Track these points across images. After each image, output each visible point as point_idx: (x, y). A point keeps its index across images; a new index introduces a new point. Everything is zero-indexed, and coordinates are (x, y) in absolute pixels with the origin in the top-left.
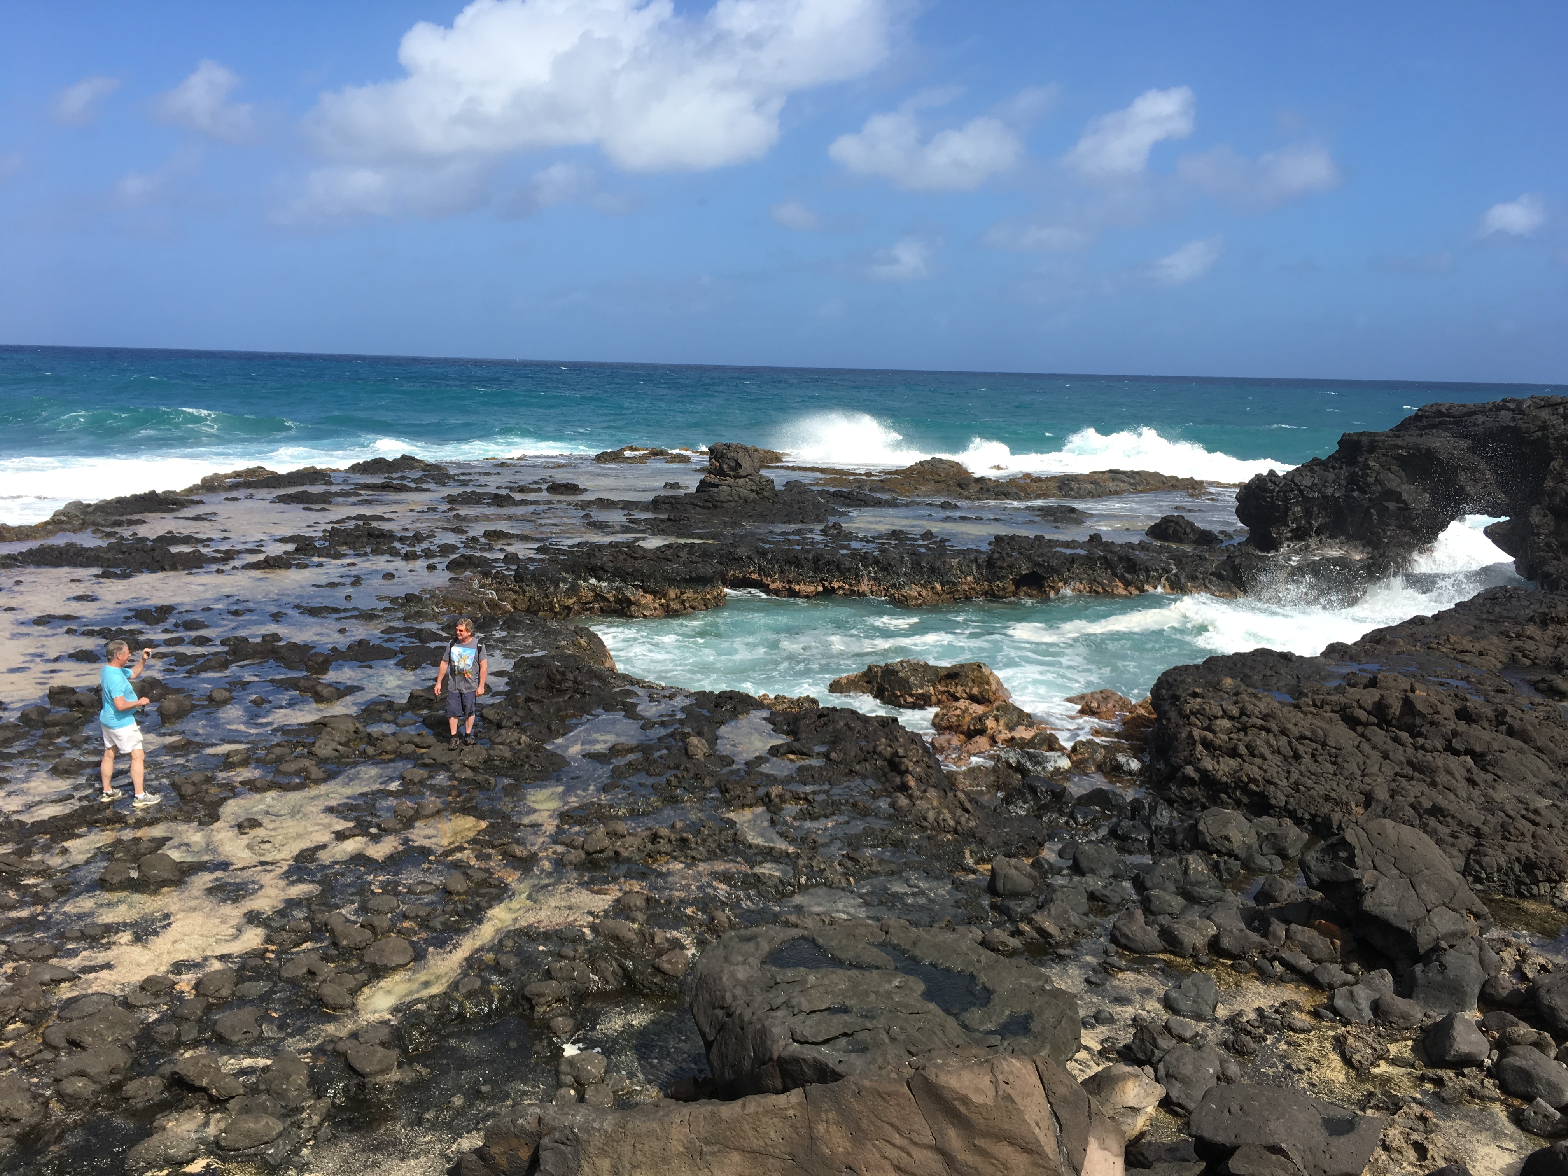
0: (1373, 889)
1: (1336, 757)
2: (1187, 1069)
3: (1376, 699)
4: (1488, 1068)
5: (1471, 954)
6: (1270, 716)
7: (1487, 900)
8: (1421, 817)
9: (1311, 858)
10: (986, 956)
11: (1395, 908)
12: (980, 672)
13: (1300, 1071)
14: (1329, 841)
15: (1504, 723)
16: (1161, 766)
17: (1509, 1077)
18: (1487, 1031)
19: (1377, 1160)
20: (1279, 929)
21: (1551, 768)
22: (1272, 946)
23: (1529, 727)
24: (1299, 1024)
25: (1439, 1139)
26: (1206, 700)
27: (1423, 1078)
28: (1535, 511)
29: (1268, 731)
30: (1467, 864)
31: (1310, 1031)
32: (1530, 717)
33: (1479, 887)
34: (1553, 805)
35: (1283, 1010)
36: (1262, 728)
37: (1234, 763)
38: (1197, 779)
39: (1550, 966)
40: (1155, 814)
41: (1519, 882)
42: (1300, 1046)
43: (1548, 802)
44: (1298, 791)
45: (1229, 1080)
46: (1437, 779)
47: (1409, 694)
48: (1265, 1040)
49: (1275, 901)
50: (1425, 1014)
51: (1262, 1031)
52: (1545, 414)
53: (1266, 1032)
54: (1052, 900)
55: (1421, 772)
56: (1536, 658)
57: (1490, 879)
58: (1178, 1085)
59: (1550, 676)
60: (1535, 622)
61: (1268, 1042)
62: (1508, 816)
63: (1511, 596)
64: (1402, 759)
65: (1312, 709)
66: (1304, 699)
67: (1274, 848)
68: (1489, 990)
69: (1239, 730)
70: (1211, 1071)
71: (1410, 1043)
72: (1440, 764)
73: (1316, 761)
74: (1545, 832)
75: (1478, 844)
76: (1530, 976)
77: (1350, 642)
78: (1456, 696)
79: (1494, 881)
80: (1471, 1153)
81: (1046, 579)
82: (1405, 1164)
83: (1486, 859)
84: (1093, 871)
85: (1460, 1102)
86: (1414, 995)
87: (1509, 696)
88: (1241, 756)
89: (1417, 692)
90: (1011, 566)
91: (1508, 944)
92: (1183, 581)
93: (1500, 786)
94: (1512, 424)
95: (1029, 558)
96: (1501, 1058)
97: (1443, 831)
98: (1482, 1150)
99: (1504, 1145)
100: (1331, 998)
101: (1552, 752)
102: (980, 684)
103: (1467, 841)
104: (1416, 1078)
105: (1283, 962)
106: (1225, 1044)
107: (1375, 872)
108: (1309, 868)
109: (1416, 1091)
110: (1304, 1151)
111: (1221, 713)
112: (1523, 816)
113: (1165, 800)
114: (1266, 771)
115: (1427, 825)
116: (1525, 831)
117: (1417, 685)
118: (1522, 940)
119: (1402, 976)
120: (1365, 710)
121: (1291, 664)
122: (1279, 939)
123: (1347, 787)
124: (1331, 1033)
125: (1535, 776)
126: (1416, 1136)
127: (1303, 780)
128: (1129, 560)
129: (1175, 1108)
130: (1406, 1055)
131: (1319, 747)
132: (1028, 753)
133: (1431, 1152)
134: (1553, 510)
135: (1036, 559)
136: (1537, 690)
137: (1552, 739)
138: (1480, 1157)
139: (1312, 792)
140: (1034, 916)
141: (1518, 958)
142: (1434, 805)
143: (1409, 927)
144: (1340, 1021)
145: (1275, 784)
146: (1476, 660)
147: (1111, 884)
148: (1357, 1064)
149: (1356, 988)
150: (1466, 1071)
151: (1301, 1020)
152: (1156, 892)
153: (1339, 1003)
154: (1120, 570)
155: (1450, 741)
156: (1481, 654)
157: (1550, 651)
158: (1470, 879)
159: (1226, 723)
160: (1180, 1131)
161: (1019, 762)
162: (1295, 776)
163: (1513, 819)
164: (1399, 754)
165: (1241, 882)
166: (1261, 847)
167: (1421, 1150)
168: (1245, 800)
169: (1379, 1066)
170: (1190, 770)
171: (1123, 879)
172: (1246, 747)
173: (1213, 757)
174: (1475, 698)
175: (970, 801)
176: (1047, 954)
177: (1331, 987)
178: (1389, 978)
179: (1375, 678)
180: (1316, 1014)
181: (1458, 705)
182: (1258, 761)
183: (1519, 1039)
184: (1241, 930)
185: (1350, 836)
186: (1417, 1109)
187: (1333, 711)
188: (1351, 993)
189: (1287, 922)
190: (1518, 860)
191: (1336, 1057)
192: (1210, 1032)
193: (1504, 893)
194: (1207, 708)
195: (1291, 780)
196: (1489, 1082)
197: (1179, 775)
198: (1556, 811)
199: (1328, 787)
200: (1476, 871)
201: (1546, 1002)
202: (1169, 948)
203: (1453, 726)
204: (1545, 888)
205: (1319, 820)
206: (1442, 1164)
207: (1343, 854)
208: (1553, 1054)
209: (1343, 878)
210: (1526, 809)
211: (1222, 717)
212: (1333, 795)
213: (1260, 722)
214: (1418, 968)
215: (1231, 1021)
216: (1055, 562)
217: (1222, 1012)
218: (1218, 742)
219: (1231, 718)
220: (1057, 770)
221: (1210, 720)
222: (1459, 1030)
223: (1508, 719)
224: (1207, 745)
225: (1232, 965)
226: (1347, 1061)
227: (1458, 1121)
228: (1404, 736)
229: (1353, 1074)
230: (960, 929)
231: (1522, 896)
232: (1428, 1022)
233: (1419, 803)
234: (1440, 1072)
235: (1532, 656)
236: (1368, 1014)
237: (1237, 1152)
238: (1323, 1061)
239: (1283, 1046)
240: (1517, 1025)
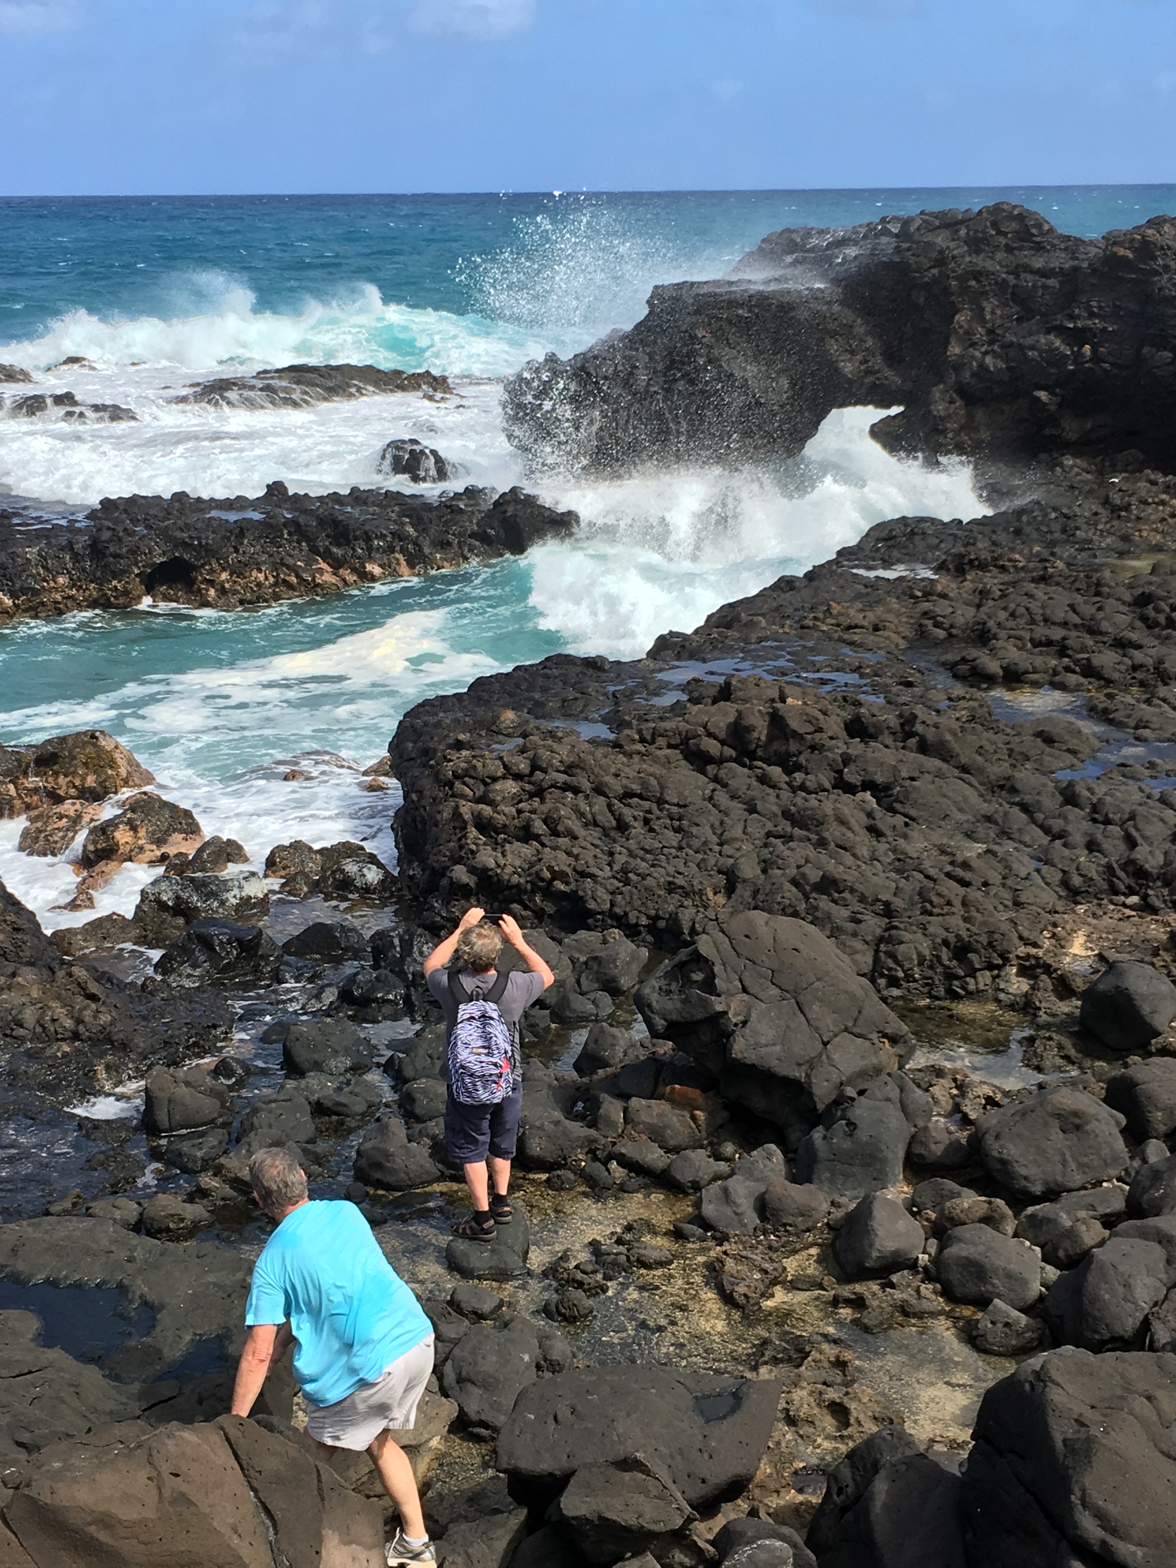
0: (744, 1023)
1: (680, 819)
2: (489, 1364)
3: (731, 719)
4: (925, 1268)
5: (888, 1100)
6: (577, 766)
7: (906, 1011)
8: (807, 897)
9: (651, 990)
10: (143, 1245)
11: (778, 1048)
12: (95, 745)
13: (660, 1329)
14: (677, 959)
15: (912, 735)
16: (415, 870)
17: (954, 1276)
18: (919, 1212)
19: (778, 1443)
20: (613, 1109)
21: (981, 795)
22: (603, 1139)
23: (948, 737)
24: (655, 1255)
25: (863, 1390)
26: (477, 752)
27: (835, 1302)
28: (937, 395)
29: (576, 791)
30: (876, 960)
31: (670, 1262)
32: (949, 721)
33: (896, 992)
34: (988, 851)
35: (628, 1237)
36: (566, 787)
37: (527, 850)
38: (472, 884)
39: (998, 1097)
40: (410, 954)
41: (950, 976)
42: (657, 1288)
43: (981, 847)
44: (627, 882)
45: (554, 1367)
46: (826, 835)
47: (779, 705)
48: (604, 1290)
49: (605, 1064)
50: (833, 1203)
51: (599, 1277)
52: (941, 240)
53: (607, 1278)
54: (252, 1127)
55: (803, 826)
56: (952, 626)
57: (909, 978)
58: (476, 1391)
59: (973, 653)
60: (948, 570)
61: (610, 1293)
62: (927, 877)
63: (913, 533)
64: (775, 808)
65: (639, 747)
66: (627, 732)
67: (598, 980)
68: (918, 1150)
69: (532, 795)
70: (526, 1358)
71: (814, 1251)
72: (829, 811)
73: (651, 830)
74: (979, 894)
75: (890, 927)
76: (973, 1116)
77: (689, 630)
78: (845, 699)
79: (915, 981)
80: (909, 1401)
81: (196, 568)
82: (819, 1441)
83: (902, 948)
84: (318, 1066)
85: (890, 1327)
86: (815, 1177)
87: (917, 690)
88: (537, 838)
89: (789, 700)
90: (134, 552)
91: (939, 1072)
92: (427, 551)
93: (914, 834)
94: (897, 259)
95: (165, 535)
96: (941, 1249)
97: (840, 914)
98: (926, 1394)
99: (954, 1381)
100: (698, 1205)
101: (981, 771)
102: (98, 769)
103: (873, 925)
104: (826, 1303)
105: (625, 1162)
106: (547, 1311)
107: (746, 997)
108: (650, 1006)
109: (827, 1324)
110: (672, 1457)
111: (501, 771)
112: (948, 875)
113: (425, 927)
114: (577, 857)
115: (816, 908)
116: (952, 898)
117: (788, 690)
118: (958, 1064)
119: (795, 1151)
120: (715, 738)
121: (604, 676)
122: (613, 1125)
123: (698, 866)
124: (701, 1259)
125: (961, 810)
126: (832, 1394)
127: (634, 863)
128: (336, 523)
129: (477, 1430)
130: (809, 1271)
131: (654, 806)
132: (192, 880)
133: (854, 1414)
134: (963, 392)
135: (178, 534)
136: (956, 676)
137: (980, 751)
138: (922, 1406)
139: (649, 881)
140: (223, 1160)
141: (955, 1092)
142: (823, 877)
143: (799, 1074)
144: (714, 1238)
145: (592, 876)
146: (871, 639)
147: (348, 1083)
148: (742, 1300)
149: (731, 1182)
150: (894, 1278)
151: (654, 1248)
152: (421, 1083)
153: (709, 1210)
154: (322, 543)
155: (840, 772)
156: (876, 628)
157: (971, 612)
158: (882, 982)
159: (511, 787)
160: (485, 1465)
161: (178, 898)
162: (621, 859)
163: (935, 881)
164: (770, 802)
165: (552, 1042)
166: (578, 982)
167: (839, 1411)
168: (550, 908)
169: (772, 1296)
170: (460, 873)
171: (367, 1069)
172: (545, 821)
173: (496, 845)
174: (872, 698)
175: (97, 980)
176: (250, 1219)
177: (697, 1187)
178: (778, 1156)
179: (728, 684)
180: (678, 1234)
181: (847, 714)
182: (563, 841)
183: (963, 1216)
184: (557, 1123)
185: (705, 946)
186: (830, 1351)
187: (670, 746)
188: (726, 1191)
189: (624, 1096)
190: (946, 943)
191: (710, 1295)
192: (521, 1294)
193: (931, 997)
194: (479, 765)
195: (616, 867)
196: (927, 1289)
197: (445, 882)
198: (993, 861)
199: (671, 870)
200: (890, 969)
201: (995, 1154)
202: (448, 1172)
203: (843, 749)
204: (984, 978)
205: (662, 924)
206: (872, 1428)
207: (698, 976)
208: (1010, 1228)
209: (700, 1016)
210: (952, 863)
211: (504, 777)
212: (680, 881)
213: (562, 778)
214: (818, 1134)
215: (551, 1271)
216: (210, 538)
217: (538, 1259)
218: (500, 819)
219: (518, 777)
220: (246, 902)
221: (486, 784)
222: (880, 1215)
223: (919, 728)
224: (484, 826)
225: (548, 1180)
226: (727, 1298)
227: (889, 1357)
228: (776, 771)
229: (736, 1315)
230: (98, 1207)
231: (954, 996)
232: (838, 1214)
233: (804, 875)
234: (859, 1288)
235: (947, 622)
236: (752, 1219)
237: (572, 1481)
238: (691, 1305)
239: (633, 1294)
240: (959, 1195)
